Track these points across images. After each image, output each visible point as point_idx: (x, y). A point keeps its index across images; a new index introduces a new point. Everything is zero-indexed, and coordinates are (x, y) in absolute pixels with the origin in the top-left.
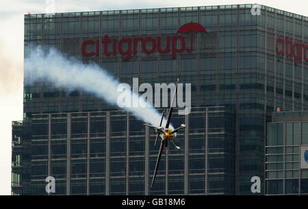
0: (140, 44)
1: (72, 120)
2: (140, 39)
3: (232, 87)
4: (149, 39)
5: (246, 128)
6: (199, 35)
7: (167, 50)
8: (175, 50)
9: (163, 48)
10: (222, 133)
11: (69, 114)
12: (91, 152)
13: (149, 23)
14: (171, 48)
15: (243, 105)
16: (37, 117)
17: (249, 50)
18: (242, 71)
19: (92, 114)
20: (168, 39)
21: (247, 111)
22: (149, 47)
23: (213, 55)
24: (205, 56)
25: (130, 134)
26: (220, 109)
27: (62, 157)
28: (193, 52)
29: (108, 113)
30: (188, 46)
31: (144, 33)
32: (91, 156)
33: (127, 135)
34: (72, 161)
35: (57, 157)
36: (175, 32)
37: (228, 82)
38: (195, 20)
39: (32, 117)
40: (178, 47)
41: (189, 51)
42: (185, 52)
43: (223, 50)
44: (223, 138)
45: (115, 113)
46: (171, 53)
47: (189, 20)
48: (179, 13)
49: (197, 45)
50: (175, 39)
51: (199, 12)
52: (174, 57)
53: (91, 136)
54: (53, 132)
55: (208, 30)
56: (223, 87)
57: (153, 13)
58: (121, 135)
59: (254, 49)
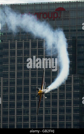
0: (42, 15)
1: (17, 42)
2: (42, 13)
3: (75, 30)
4: (45, 13)
5: (80, 45)
6: (63, 12)
7: (51, 17)
8: (54, 17)
9: (50, 16)
10: (71, 47)
11: (16, 40)
12: (24, 54)
13: (45, 7)
14: (53, 16)
15: (79, 37)
16: (5, 41)
17: (81, 17)
18: (78, 25)
19: (24, 41)
20: (52, 13)
21: (80, 39)
22: (45, 16)
23: (68, 19)
24: (65, 19)
25: (38, 48)
26: (71, 38)
27: (14, 56)
28: (61, 18)
29: (30, 40)
30: (59, 16)
31: (43, 11)
32: (24, 55)
33: (37, 48)
34: (17, 57)
35: (12, 56)
36: (54, 11)
37: (73, 29)
38: (61, 6)
39: (3, 41)
40: (56, 16)
41: (60, 18)
42: (58, 18)
43: (71, 17)
44: (71, 49)
45: (33, 40)
46: (53, 18)
47: (59, 7)
48: (56, 4)
49: (62, 16)
50: (54, 13)
51: (63, 3)
52: (54, 20)
53: (24, 48)
54: (10, 47)
55: (66, 10)
56: (71, 31)
57: (46, 4)
58: (35, 48)
59: (82, 17)
